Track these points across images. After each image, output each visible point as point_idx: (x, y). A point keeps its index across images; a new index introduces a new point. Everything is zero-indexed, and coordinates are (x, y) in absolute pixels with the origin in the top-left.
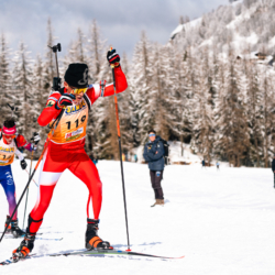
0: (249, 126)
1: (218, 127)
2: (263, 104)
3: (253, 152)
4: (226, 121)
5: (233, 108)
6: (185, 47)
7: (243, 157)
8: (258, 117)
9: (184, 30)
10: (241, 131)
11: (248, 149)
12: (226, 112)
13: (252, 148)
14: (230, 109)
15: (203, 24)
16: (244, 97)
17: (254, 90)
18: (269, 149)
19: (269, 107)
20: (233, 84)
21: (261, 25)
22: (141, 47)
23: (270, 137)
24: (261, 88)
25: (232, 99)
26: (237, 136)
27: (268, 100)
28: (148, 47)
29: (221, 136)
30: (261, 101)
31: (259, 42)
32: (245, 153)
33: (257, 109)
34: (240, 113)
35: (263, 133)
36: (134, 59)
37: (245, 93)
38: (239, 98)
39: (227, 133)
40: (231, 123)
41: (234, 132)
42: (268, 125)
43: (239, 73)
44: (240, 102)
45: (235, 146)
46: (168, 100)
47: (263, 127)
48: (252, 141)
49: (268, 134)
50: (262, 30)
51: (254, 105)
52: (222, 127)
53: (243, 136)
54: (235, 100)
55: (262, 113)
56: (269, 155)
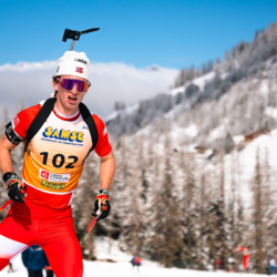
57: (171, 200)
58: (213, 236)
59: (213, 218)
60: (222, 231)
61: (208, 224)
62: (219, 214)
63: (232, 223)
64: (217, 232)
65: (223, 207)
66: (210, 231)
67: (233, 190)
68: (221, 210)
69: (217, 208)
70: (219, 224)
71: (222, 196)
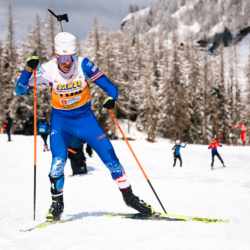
0: (190, 106)
1: (161, 107)
2: (203, 87)
3: (193, 131)
4: (169, 101)
5: (176, 89)
6: (134, 34)
7: (184, 135)
8: (198, 99)
9: (133, 18)
10: (183, 111)
11: (188, 127)
12: (169, 93)
13: (192, 127)
14: (173, 91)
15: (151, 13)
16: (186, 80)
17: (194, 74)
18: (207, 128)
19: (209, 90)
20: (177, 68)
21: (204, 15)
22: (93, 33)
23: (209, 117)
24: (201, 72)
25: (175, 82)
26: (179, 115)
27: (208, 83)
28: (99, 32)
29: (164, 115)
30: (201, 84)
31: (201, 31)
32: (186, 132)
33: (198, 91)
34: (181, 95)
35: (203, 114)
36: (87, 43)
37: (187, 76)
38: (182, 81)
39: (169, 112)
40: (174, 103)
41: (176, 112)
42: (207, 106)
43: (182, 58)
44: (182, 85)
45: (176, 125)
46: (116, 81)
47: (202, 108)
48: (192, 120)
49: (207, 114)
50: (204, 19)
51: (195, 88)
52: (165, 107)
53: (184, 116)
54: (178, 83)
55: (202, 95)
56: (207, 134)
57: (179, 87)
58: (215, 116)
59: (215, 100)
60: (223, 111)
61: (210, 105)
62: (220, 97)
63: (231, 104)
64: (219, 112)
65: (223, 91)
66: (212, 112)
67: (232, 77)
68: (221, 93)
69: (218, 92)
70: (220, 105)
71: (222, 81)
